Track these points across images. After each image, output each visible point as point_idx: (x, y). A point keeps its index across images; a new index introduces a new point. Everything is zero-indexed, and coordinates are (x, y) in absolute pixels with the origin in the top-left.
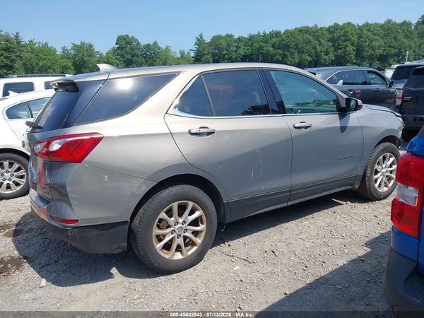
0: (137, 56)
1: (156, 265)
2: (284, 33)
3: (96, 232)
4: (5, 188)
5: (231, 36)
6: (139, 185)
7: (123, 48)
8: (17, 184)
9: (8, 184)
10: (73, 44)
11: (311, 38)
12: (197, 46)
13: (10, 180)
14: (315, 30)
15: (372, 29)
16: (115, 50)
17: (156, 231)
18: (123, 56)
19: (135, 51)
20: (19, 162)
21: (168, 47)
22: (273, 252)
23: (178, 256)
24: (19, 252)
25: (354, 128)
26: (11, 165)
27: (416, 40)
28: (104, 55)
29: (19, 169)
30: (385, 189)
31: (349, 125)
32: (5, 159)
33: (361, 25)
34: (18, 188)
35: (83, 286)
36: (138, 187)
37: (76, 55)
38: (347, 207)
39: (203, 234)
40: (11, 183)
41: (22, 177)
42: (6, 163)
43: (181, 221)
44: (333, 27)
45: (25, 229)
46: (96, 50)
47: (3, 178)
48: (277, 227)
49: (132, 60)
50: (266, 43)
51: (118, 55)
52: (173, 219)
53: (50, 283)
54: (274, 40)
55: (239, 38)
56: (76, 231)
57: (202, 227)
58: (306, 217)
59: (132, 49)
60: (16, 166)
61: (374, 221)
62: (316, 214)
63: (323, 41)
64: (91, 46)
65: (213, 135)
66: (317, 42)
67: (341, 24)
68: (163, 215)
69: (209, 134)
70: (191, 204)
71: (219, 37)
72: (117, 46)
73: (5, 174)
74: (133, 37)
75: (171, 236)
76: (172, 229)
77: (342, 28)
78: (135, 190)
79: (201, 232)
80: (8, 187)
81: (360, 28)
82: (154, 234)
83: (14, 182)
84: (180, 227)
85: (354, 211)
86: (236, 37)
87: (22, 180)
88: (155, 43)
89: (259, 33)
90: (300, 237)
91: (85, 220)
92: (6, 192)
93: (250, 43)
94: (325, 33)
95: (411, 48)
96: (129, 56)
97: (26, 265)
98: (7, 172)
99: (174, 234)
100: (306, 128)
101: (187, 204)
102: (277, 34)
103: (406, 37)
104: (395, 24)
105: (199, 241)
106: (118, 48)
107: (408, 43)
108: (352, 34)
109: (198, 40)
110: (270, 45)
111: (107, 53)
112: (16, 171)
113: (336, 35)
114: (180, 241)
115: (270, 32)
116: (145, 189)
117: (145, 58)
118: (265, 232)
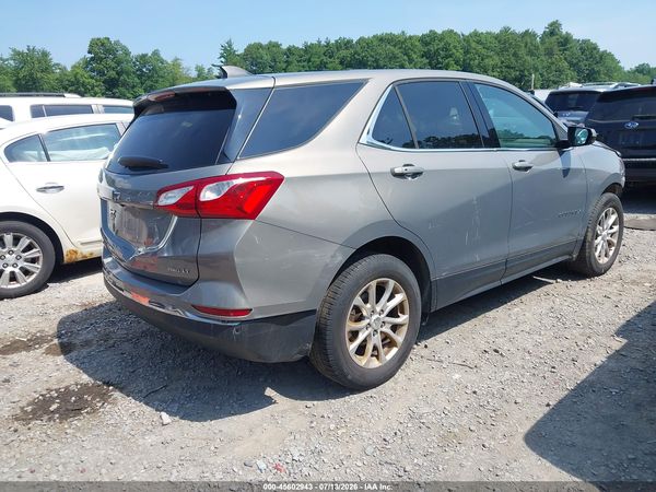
0: (128, 74)
1: (349, 377)
2: (358, 42)
3: (273, 328)
4: (8, 279)
5: (277, 45)
6: (333, 253)
7: (101, 59)
8: (27, 272)
9: (13, 273)
10: (14, 50)
11: (397, 51)
12: (222, 59)
13: (15, 265)
14: (402, 39)
15: (483, 40)
16: (87, 63)
17: (350, 326)
18: (101, 73)
19: (124, 65)
20: (30, 235)
21: (177, 60)
22: (496, 351)
23: (375, 364)
24: (90, 376)
25: (578, 171)
26: (16, 241)
27: (543, 58)
28: (69, 69)
29: (29, 248)
30: (606, 260)
31: (572, 167)
32: (7, 231)
33: (467, 34)
34: (30, 279)
35: (235, 418)
36: (332, 257)
37: (17, 70)
38: (558, 287)
39: (405, 329)
40: (17, 270)
41: (34, 260)
42: (8, 238)
43: (378, 309)
44: (428, 36)
45: (77, 342)
46: (54, 61)
47: (3, 262)
48: (480, 317)
49: (117, 80)
50: (330, 57)
51: (93, 70)
52: (368, 306)
53: (177, 418)
54: (343, 53)
55: (289, 49)
56: (245, 327)
57: (403, 318)
58: (513, 302)
59: (119, 63)
60: (25, 241)
61: (608, 304)
62: (524, 297)
63: (414, 56)
64: (45, 54)
65: (421, 177)
66: (405, 57)
67: (439, 32)
68: (358, 301)
69: (415, 175)
70: (392, 283)
71: (260, 46)
72: (90, 56)
73: (7, 256)
74: (117, 43)
75: (367, 333)
76: (367, 321)
77: (442, 37)
78: (328, 261)
79: (402, 325)
80: (13, 278)
81: (467, 39)
82: (347, 330)
83: (21, 269)
84: (378, 319)
85: (574, 292)
86: (284, 47)
87: (36, 265)
88: (156, 53)
89: (319, 42)
90: (520, 328)
91: (260, 309)
92: (10, 287)
93: (307, 57)
94: (417, 43)
95: (536, 70)
96: (112, 74)
97: (117, 394)
98: (9, 252)
99: (370, 329)
100: (527, 168)
101: (387, 282)
102: (347, 44)
103: (531, 53)
104: (513, 33)
105: (400, 338)
106: (92, 59)
107: (533, 62)
108: (455, 47)
109: (225, 49)
110: (337, 61)
111: (74, 67)
112: (24, 251)
113: (432, 48)
114: (377, 340)
115: (337, 41)
116: (341, 259)
117: (140, 77)
118: (467, 325)
